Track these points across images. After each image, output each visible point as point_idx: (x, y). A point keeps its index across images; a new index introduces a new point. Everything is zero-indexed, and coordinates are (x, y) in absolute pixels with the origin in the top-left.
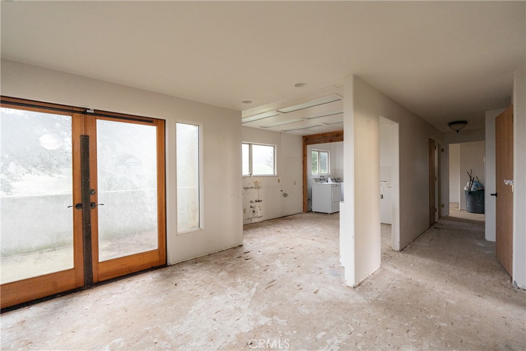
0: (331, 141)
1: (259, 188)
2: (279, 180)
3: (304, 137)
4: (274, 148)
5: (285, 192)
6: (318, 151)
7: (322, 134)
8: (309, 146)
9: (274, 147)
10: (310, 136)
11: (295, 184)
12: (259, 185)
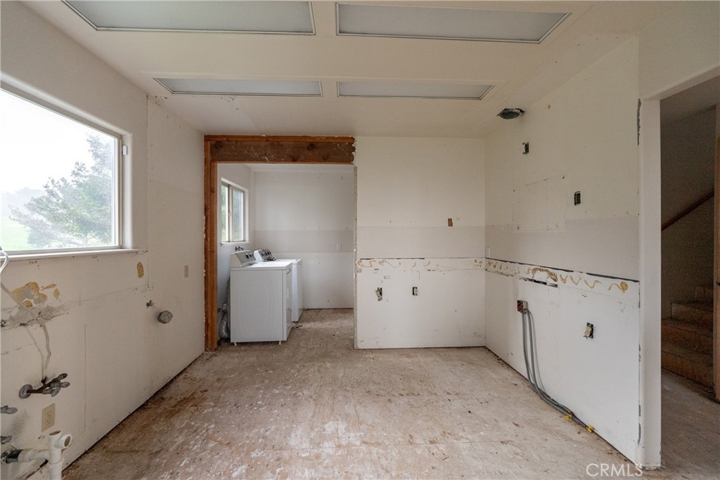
0: (294, 159)
1: (45, 316)
2: (140, 266)
3: (208, 138)
4: (121, 144)
5: (160, 306)
6: (229, 186)
7: (267, 138)
8: (221, 167)
9: (120, 138)
10: (229, 138)
11: (187, 275)
12: (51, 301)
